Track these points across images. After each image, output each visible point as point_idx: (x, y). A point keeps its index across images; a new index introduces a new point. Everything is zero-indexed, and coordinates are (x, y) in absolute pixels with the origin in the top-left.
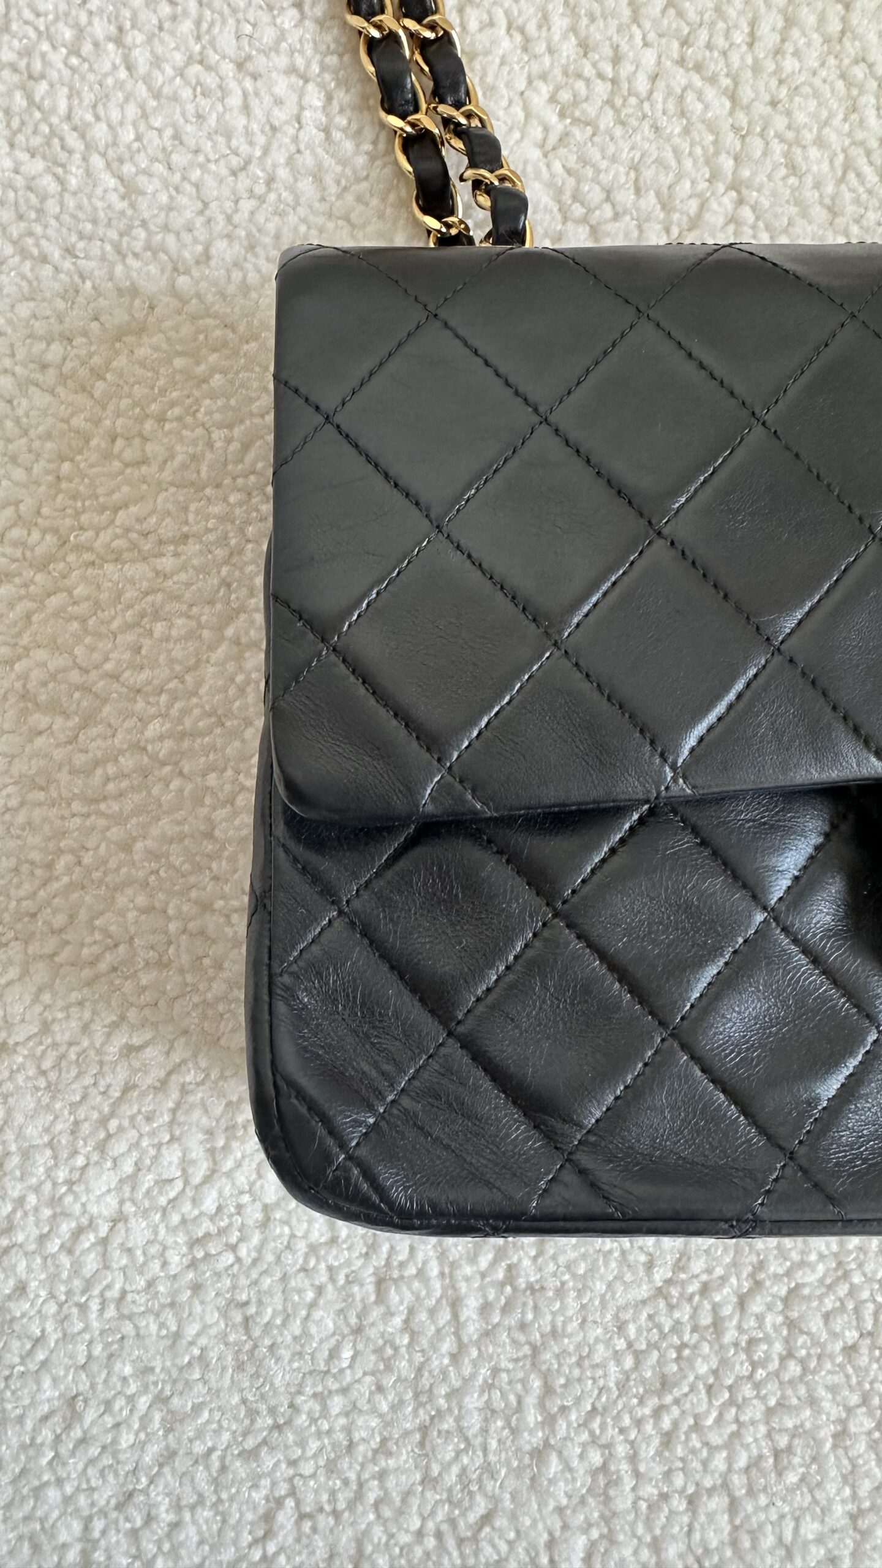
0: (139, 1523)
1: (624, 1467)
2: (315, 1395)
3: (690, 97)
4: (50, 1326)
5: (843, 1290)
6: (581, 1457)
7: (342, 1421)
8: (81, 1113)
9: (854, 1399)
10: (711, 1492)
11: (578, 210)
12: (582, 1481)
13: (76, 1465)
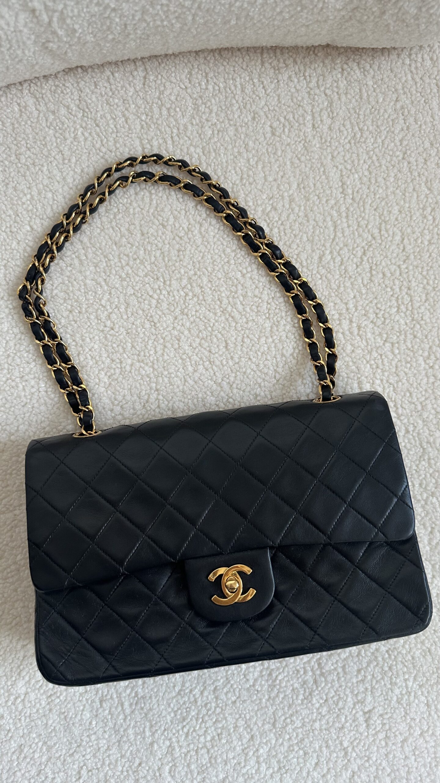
0: (43, 779)
1: (176, 744)
2: (88, 736)
3: (141, 369)
4: (11, 726)
5: (229, 685)
6: (163, 743)
7: (95, 742)
8: (12, 665)
9: (237, 716)
10: (201, 748)
11: (116, 402)
12: (165, 751)
13: (24, 765)
